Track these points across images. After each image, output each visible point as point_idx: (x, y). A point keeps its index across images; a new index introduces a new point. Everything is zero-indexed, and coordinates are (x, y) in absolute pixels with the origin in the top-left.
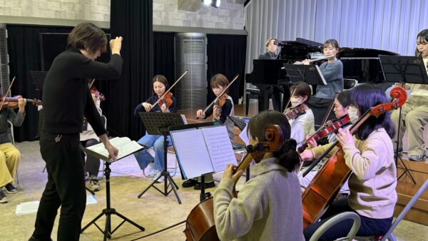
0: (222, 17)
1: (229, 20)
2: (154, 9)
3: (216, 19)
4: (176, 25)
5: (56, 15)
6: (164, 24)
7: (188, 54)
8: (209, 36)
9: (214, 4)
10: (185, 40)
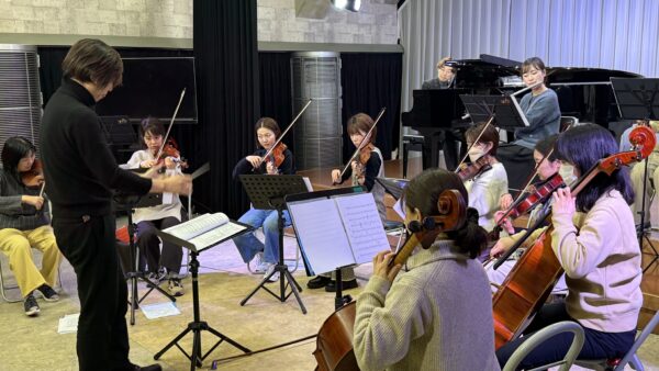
0: (363, 25)
1: (374, 31)
2: (259, 17)
3: (353, 29)
4: (292, 41)
5: (111, 30)
6: (274, 40)
7: (313, 85)
8: (344, 56)
9: (350, 7)
10: (307, 63)
